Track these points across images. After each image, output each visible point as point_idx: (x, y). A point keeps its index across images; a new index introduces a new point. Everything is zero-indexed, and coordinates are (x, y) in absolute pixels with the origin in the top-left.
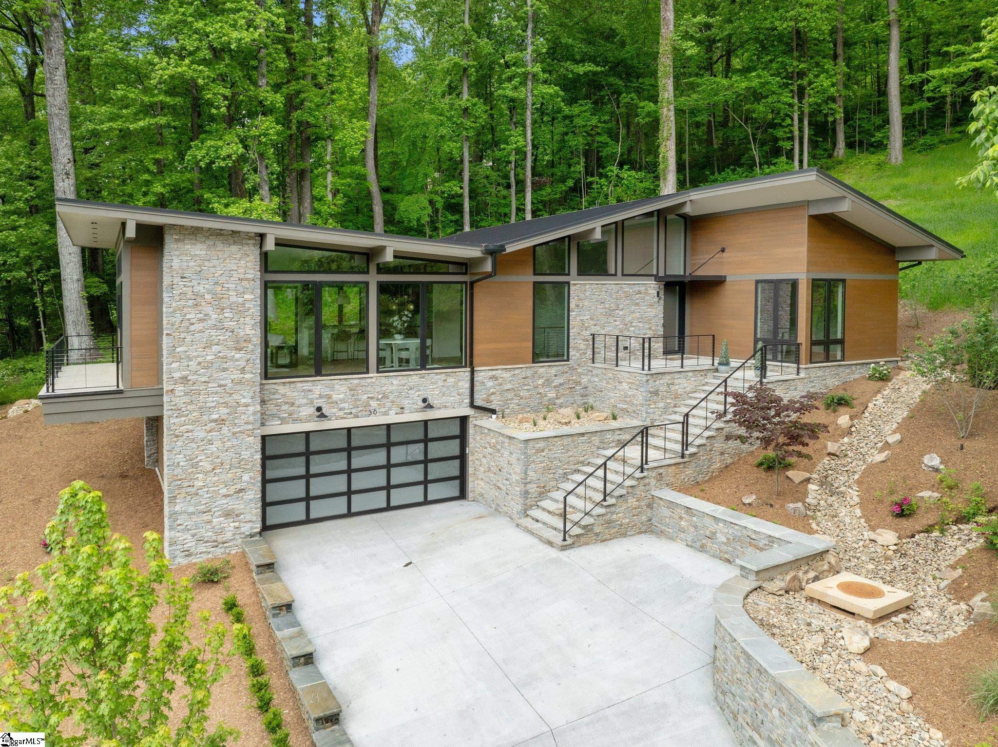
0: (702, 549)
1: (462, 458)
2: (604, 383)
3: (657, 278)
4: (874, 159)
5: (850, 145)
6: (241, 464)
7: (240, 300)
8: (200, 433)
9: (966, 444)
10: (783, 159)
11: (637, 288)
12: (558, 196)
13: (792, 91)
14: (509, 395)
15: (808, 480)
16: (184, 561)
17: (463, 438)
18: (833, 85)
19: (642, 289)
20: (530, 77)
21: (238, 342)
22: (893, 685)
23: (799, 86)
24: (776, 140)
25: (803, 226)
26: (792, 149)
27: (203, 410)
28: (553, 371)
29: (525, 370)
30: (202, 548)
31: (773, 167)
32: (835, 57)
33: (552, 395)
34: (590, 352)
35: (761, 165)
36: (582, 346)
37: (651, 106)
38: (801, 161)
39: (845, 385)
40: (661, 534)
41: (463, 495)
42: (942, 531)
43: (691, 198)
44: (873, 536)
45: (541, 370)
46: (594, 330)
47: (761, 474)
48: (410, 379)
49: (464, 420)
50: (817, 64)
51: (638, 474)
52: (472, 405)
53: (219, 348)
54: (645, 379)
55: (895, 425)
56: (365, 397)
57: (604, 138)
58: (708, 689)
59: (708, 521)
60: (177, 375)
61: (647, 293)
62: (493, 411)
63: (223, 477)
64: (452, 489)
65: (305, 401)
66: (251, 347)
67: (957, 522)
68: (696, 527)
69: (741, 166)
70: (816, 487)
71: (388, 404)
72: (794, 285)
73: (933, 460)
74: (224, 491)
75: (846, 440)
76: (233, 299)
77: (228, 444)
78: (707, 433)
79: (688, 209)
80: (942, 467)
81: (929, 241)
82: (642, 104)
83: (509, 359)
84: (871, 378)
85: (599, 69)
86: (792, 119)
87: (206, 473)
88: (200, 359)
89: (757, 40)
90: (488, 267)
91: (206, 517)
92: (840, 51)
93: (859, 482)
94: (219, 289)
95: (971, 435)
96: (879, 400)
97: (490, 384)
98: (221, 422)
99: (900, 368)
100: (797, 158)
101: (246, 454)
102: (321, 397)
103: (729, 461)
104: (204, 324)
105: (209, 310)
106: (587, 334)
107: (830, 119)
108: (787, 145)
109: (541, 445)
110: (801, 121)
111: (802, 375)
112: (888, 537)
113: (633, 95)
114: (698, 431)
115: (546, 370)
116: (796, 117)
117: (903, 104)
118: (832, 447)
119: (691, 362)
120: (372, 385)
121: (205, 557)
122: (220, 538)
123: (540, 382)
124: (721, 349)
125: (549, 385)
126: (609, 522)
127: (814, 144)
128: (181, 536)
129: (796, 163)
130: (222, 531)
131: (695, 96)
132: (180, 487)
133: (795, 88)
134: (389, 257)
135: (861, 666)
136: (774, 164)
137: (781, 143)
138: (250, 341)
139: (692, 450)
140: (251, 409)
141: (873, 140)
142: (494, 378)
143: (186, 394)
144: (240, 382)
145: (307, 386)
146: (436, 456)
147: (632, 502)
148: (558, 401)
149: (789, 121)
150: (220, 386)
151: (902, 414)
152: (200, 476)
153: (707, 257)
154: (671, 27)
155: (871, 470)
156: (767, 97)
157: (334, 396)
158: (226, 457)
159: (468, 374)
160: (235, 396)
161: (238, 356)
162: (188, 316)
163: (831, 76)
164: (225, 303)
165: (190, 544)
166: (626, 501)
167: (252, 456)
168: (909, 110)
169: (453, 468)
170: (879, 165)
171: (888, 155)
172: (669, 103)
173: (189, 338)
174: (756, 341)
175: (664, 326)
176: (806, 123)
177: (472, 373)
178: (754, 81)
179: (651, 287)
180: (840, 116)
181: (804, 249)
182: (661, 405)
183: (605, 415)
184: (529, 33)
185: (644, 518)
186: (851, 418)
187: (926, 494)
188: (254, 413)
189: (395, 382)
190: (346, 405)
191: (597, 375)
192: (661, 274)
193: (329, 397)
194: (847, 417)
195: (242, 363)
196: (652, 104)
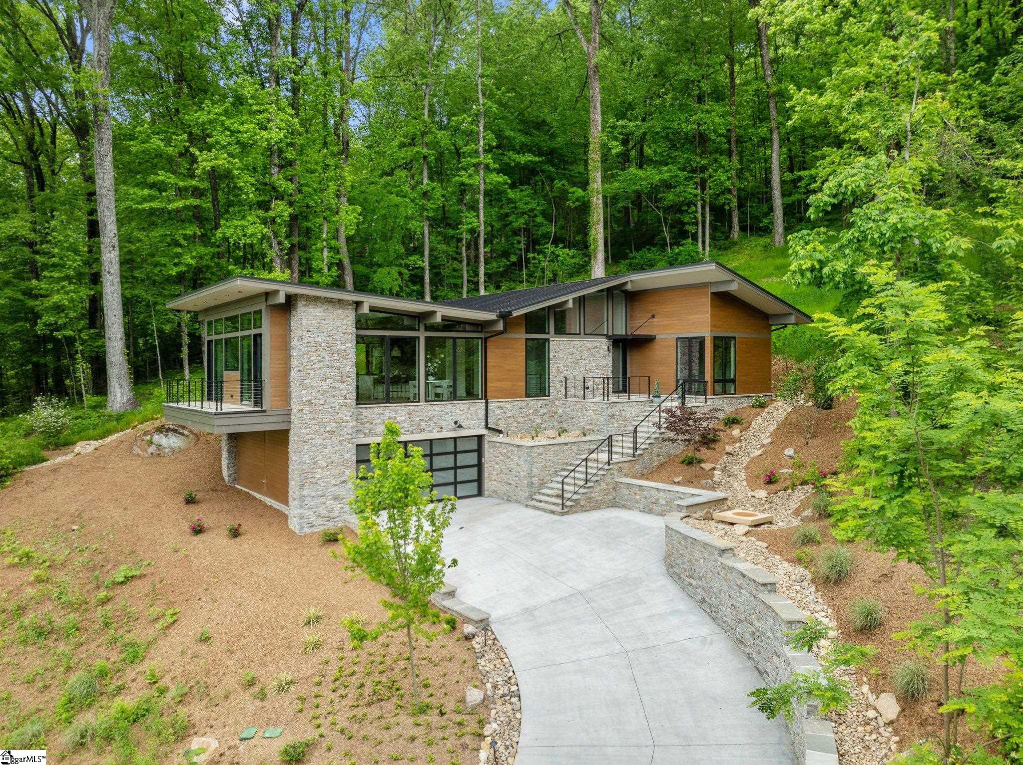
0: (650, 512)
1: (479, 466)
2: (575, 412)
3: (608, 337)
4: (763, 241)
5: (743, 229)
6: (344, 463)
7: (344, 348)
8: (318, 441)
9: (810, 442)
10: (689, 241)
11: (594, 344)
12: (501, 269)
13: (696, 183)
14: (511, 420)
15: (714, 469)
16: (307, 530)
17: (479, 451)
18: (729, 179)
19: (598, 344)
20: (482, 166)
21: (342, 377)
22: (759, 543)
23: (702, 178)
24: (683, 224)
25: (708, 300)
26: (697, 232)
27: (320, 424)
28: (539, 403)
29: (521, 403)
30: (320, 521)
31: (681, 248)
32: (730, 153)
33: (539, 421)
34: (563, 390)
35: (671, 245)
36: (558, 386)
37: (579, 192)
38: (704, 242)
39: (737, 411)
40: (623, 507)
41: (480, 493)
42: (793, 490)
43: (633, 279)
44: (753, 493)
45: (532, 403)
46: (566, 374)
47: (685, 467)
48: (447, 407)
49: (480, 438)
50: (716, 160)
51: (606, 467)
52: (487, 427)
53: (331, 381)
54: (605, 406)
55: (768, 434)
56: (417, 419)
57: (539, 219)
58: (664, 569)
59: (653, 492)
60: (305, 399)
61: (601, 348)
62: (500, 432)
63: (333, 472)
64: (472, 488)
65: (379, 421)
66: (350, 381)
67: (801, 484)
68: (646, 498)
69: (654, 245)
70: (719, 473)
71: (433, 425)
72: (701, 341)
73: (790, 452)
74: (333, 482)
75: (738, 445)
76: (339, 347)
77: (336, 448)
78: (648, 442)
79: (629, 287)
80: (796, 456)
81: (787, 310)
82: (571, 190)
83: (510, 394)
84: (753, 406)
85: (537, 159)
86: (696, 206)
87: (323, 469)
88: (319, 389)
89: (666, 137)
90: (500, 327)
91: (322, 500)
92: (734, 148)
93: (745, 468)
94: (330, 339)
95: (813, 437)
96: (759, 419)
97: (498, 412)
98: (331, 432)
99: (774, 400)
100: (700, 240)
101: (347, 456)
102: (390, 418)
103: (664, 461)
104: (321, 364)
105: (324, 354)
106: (561, 377)
107: (727, 208)
108: (691, 229)
109: (541, 450)
110: (703, 207)
111: (709, 403)
112: (762, 494)
113: (564, 181)
114: (642, 441)
115: (535, 403)
116: (699, 205)
117: (783, 195)
118: (729, 449)
119: (634, 397)
120: (422, 410)
121: (322, 528)
122: (331, 515)
123: (531, 411)
124: (654, 388)
125: (536, 414)
126: (590, 498)
127: (714, 228)
128: (307, 513)
129: (700, 244)
130: (332, 510)
131: (616, 184)
132: (306, 478)
133: (698, 180)
134: (438, 319)
135: (744, 538)
136: (682, 245)
137: (687, 227)
138: (349, 377)
139: (639, 452)
140: (350, 424)
141: (761, 225)
142: (501, 407)
143: (311, 412)
144: (343, 405)
145: (381, 410)
146: (462, 464)
147: (603, 485)
148: (543, 426)
149: (693, 208)
150: (331, 407)
151: (773, 427)
152: (319, 470)
153: (642, 322)
154: (599, 128)
155: (753, 461)
156: (675, 187)
157: (398, 418)
158: (334, 457)
159: (484, 404)
160: (341, 415)
161: (342, 387)
162: (312, 358)
163: (727, 171)
164: (334, 349)
165: (313, 519)
166: (600, 484)
167: (351, 458)
168: (789, 200)
169: (472, 473)
170: (766, 247)
171: (773, 239)
172: (598, 192)
173: (312, 374)
174: (677, 381)
175: (613, 372)
176: (707, 210)
177: (487, 403)
178: (666, 173)
179: (603, 344)
180: (734, 204)
181: (708, 316)
182: (616, 425)
183: (579, 433)
184: (481, 128)
185: (611, 497)
186: (741, 431)
187: (785, 471)
188: (353, 427)
189: (437, 409)
190: (405, 425)
191: (569, 407)
192: (610, 334)
193: (395, 418)
194: (738, 430)
195: (345, 392)
196: (580, 190)
